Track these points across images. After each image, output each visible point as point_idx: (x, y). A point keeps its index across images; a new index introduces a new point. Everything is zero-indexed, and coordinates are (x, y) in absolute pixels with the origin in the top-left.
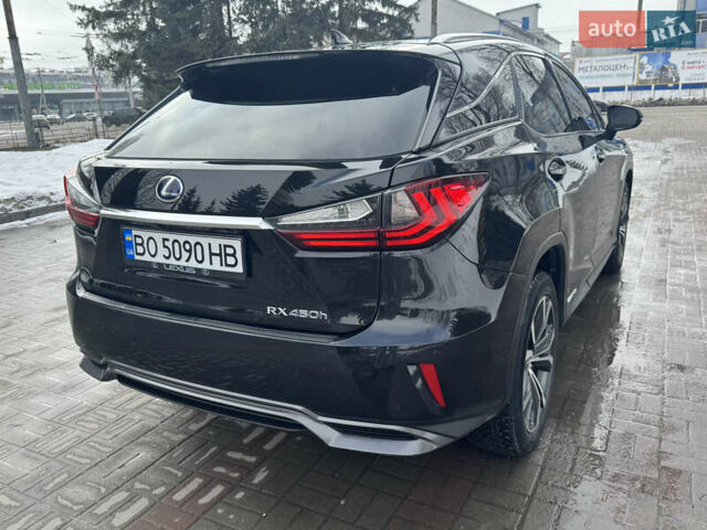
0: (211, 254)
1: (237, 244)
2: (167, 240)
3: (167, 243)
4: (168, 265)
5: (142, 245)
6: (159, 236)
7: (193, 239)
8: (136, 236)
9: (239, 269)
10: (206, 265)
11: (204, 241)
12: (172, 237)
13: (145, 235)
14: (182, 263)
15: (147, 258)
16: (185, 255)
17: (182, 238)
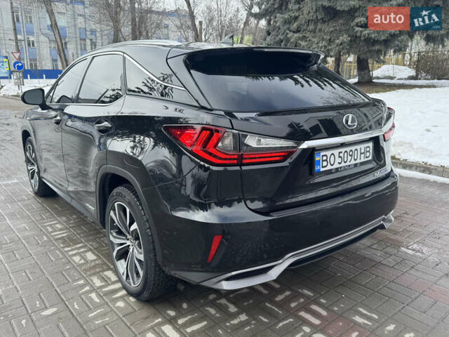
0: (361, 154)
1: (371, 145)
2: (341, 152)
3: (341, 155)
4: (341, 168)
5: (326, 160)
6: (336, 152)
7: (353, 148)
8: (323, 156)
9: (370, 158)
10: (358, 161)
11: (358, 147)
12: (343, 150)
13: (328, 153)
14: (348, 164)
15: (329, 167)
16: (349, 158)
17: (348, 149)
